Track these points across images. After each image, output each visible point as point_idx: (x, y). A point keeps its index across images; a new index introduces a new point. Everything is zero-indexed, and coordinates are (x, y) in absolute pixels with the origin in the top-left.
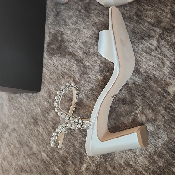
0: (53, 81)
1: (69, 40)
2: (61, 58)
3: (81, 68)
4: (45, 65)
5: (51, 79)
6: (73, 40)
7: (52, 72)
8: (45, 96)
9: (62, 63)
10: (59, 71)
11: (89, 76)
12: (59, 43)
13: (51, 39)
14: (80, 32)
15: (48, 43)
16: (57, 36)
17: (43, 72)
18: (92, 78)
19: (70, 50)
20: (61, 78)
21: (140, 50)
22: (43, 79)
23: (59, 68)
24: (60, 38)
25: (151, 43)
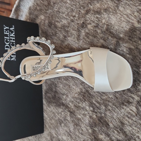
0: (53, 126)
1: (62, 93)
2: (57, 108)
3: (74, 119)
4: (45, 110)
5: (51, 124)
6: (65, 93)
7: (51, 118)
8: (48, 138)
9: (58, 111)
10: (57, 118)
11: (81, 128)
12: (54, 93)
13: (48, 89)
14: (70, 88)
15: (45, 91)
16: (52, 86)
17: (44, 116)
18: (84, 130)
19: (63, 102)
20: (59, 125)
21: (123, 113)
22: (44, 122)
23: (56, 116)
24: (54, 89)
25: (131, 108)
